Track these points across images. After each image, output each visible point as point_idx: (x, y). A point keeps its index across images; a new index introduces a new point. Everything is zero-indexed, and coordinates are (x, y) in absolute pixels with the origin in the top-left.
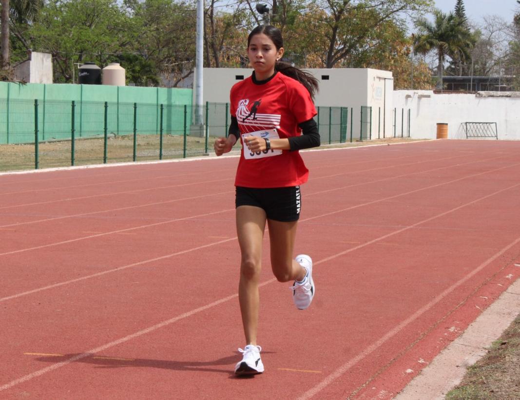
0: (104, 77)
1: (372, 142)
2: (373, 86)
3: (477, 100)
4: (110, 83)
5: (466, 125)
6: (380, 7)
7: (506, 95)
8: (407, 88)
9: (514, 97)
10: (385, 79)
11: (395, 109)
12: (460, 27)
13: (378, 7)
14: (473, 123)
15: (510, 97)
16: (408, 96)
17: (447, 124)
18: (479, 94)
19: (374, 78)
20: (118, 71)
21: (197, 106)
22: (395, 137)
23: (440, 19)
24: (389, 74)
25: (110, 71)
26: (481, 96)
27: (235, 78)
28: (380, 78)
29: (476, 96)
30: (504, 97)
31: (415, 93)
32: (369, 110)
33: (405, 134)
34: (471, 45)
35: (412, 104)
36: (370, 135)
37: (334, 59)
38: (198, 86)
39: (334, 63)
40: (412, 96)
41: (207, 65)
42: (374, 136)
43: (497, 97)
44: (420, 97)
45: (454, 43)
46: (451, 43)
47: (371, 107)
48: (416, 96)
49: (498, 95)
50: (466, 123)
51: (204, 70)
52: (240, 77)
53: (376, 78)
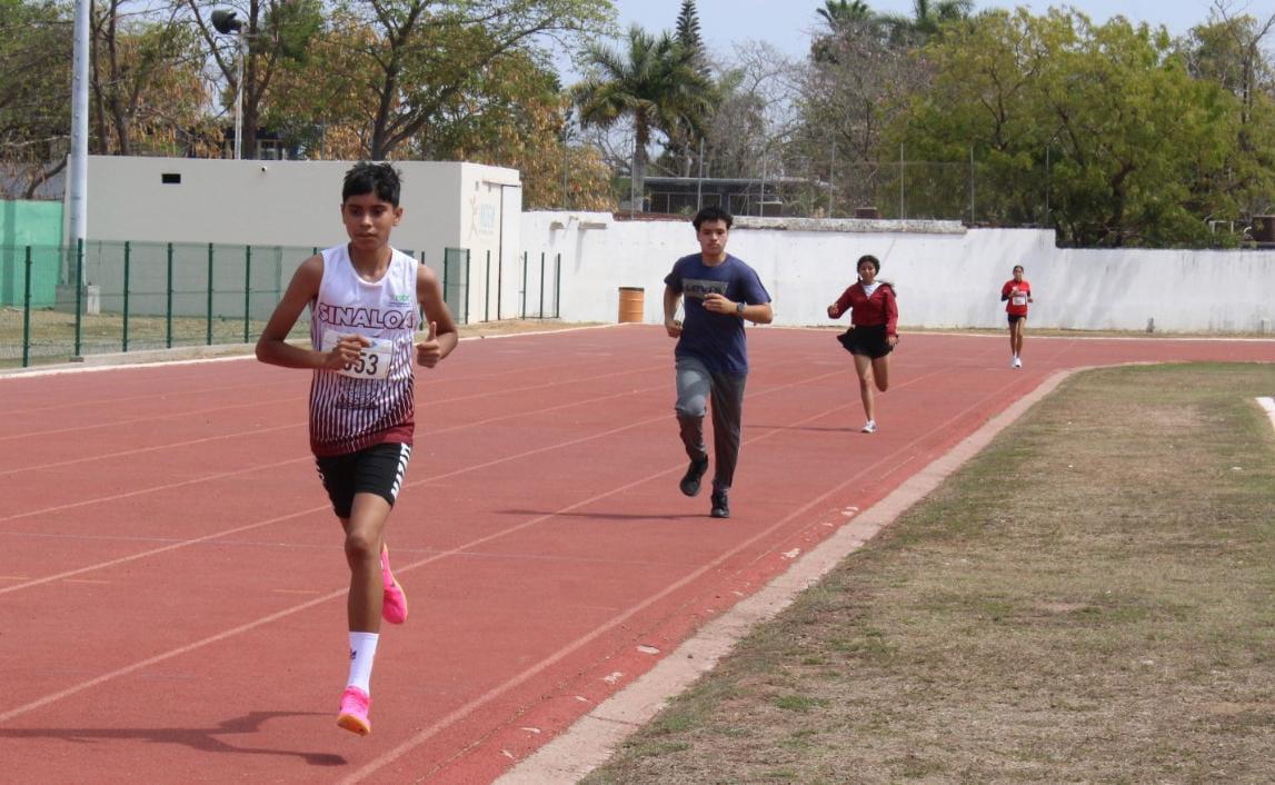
1: (471, 328)
2: (473, 202)
6: (494, 20)
7: (777, 224)
8: (554, 207)
9: (795, 230)
10: (503, 186)
11: (526, 254)
12: (686, 66)
13: (490, 22)
15: (785, 229)
16: (556, 226)
17: (642, 290)
19: (477, 184)
22: (524, 317)
23: (640, 49)
24: (511, 176)
27: (160, 178)
28: (490, 184)
30: (771, 231)
31: (571, 218)
32: (463, 257)
33: (549, 311)
34: (709, 107)
35: (566, 243)
36: (467, 314)
37: (389, 139)
38: (75, 198)
39: (388, 148)
40: (565, 226)
41: (97, 147)
42: (476, 316)
43: (756, 228)
44: (584, 227)
45: (670, 103)
46: (664, 103)
47: (468, 251)
48: (575, 225)
49: (759, 225)
51: (89, 161)
52: (171, 179)
53: (480, 184)
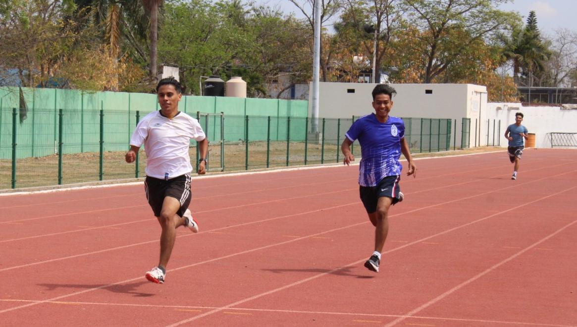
0: (228, 89)
1: (470, 150)
2: (471, 99)
3: (562, 112)
4: (233, 94)
5: (551, 135)
6: (475, 26)
8: (498, 101)
10: (481, 93)
11: (488, 120)
12: (536, 40)
13: (473, 26)
14: (557, 133)
17: (534, 134)
18: (563, 106)
19: (472, 92)
20: (239, 83)
21: (313, 118)
22: (488, 146)
23: (516, 33)
25: (233, 84)
26: (565, 109)
27: (347, 91)
28: (476, 92)
29: (561, 109)
31: (505, 105)
32: (468, 121)
33: (496, 143)
34: (545, 57)
35: (502, 115)
36: (469, 144)
37: (432, 74)
38: (314, 99)
39: (432, 78)
40: (502, 108)
41: (324, 79)
42: (472, 145)
45: (528, 56)
46: (526, 56)
47: (470, 119)
48: (506, 108)
50: (552, 133)
51: (320, 84)
52: (351, 91)
53: (474, 93)
